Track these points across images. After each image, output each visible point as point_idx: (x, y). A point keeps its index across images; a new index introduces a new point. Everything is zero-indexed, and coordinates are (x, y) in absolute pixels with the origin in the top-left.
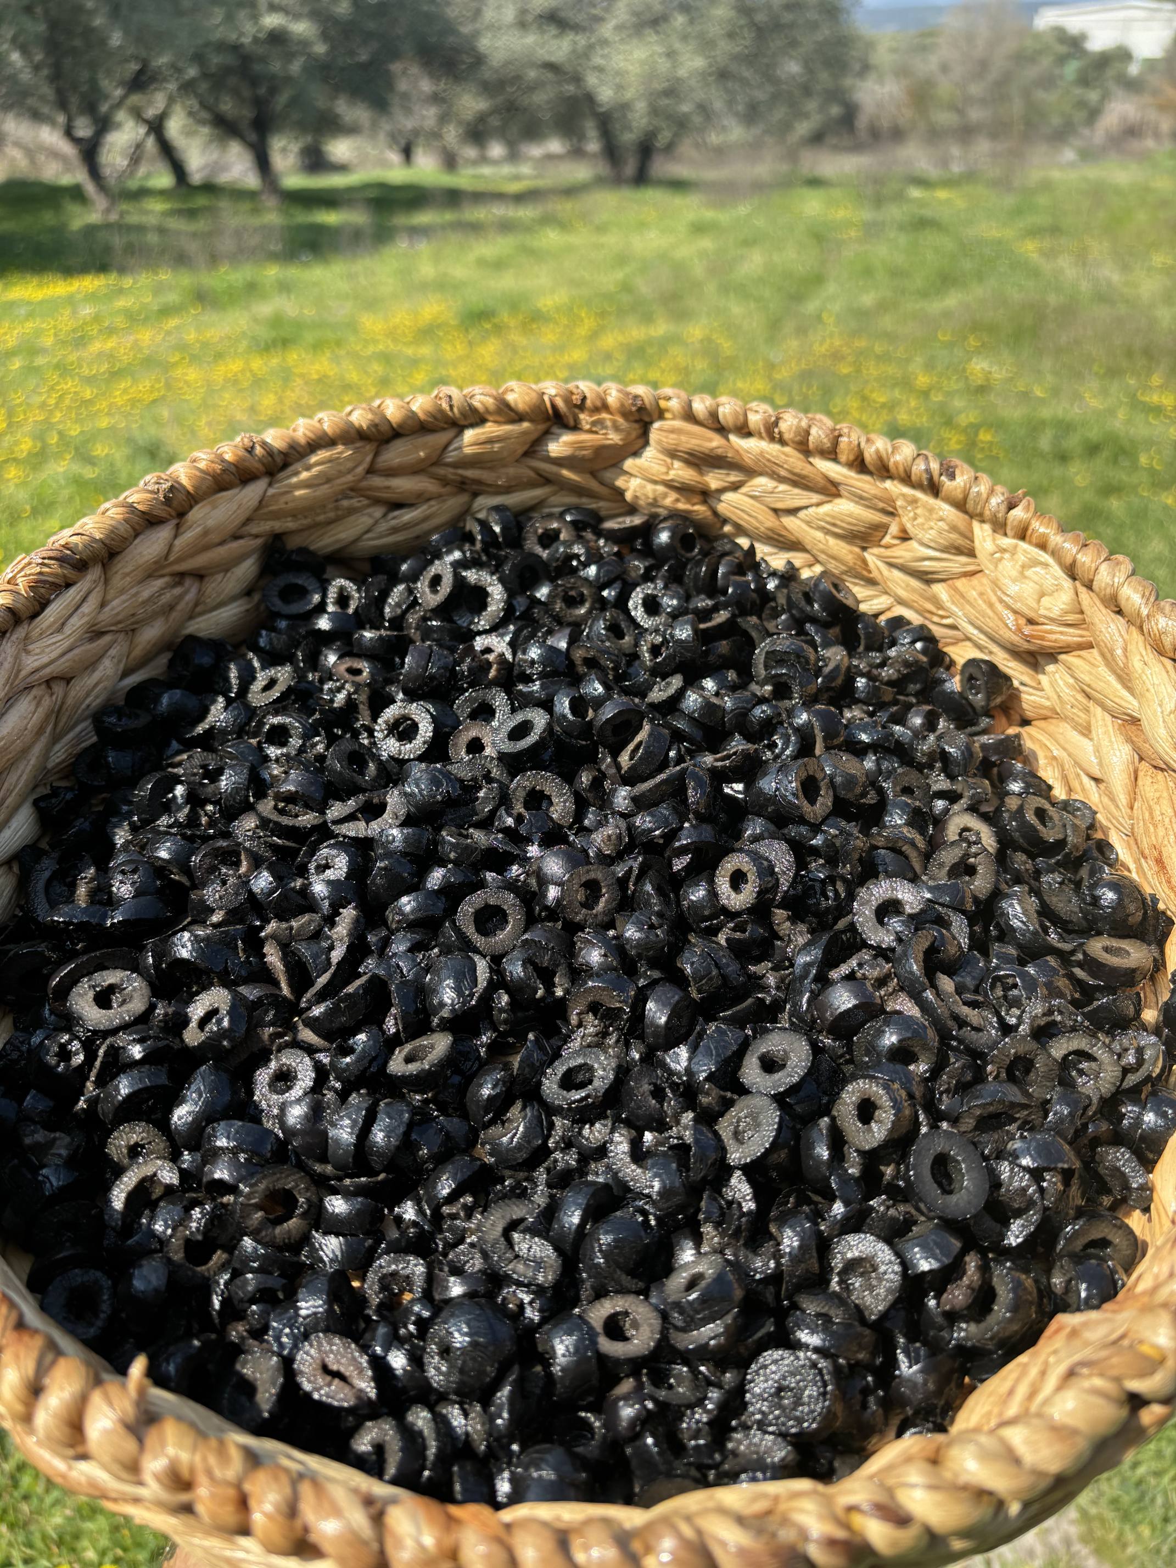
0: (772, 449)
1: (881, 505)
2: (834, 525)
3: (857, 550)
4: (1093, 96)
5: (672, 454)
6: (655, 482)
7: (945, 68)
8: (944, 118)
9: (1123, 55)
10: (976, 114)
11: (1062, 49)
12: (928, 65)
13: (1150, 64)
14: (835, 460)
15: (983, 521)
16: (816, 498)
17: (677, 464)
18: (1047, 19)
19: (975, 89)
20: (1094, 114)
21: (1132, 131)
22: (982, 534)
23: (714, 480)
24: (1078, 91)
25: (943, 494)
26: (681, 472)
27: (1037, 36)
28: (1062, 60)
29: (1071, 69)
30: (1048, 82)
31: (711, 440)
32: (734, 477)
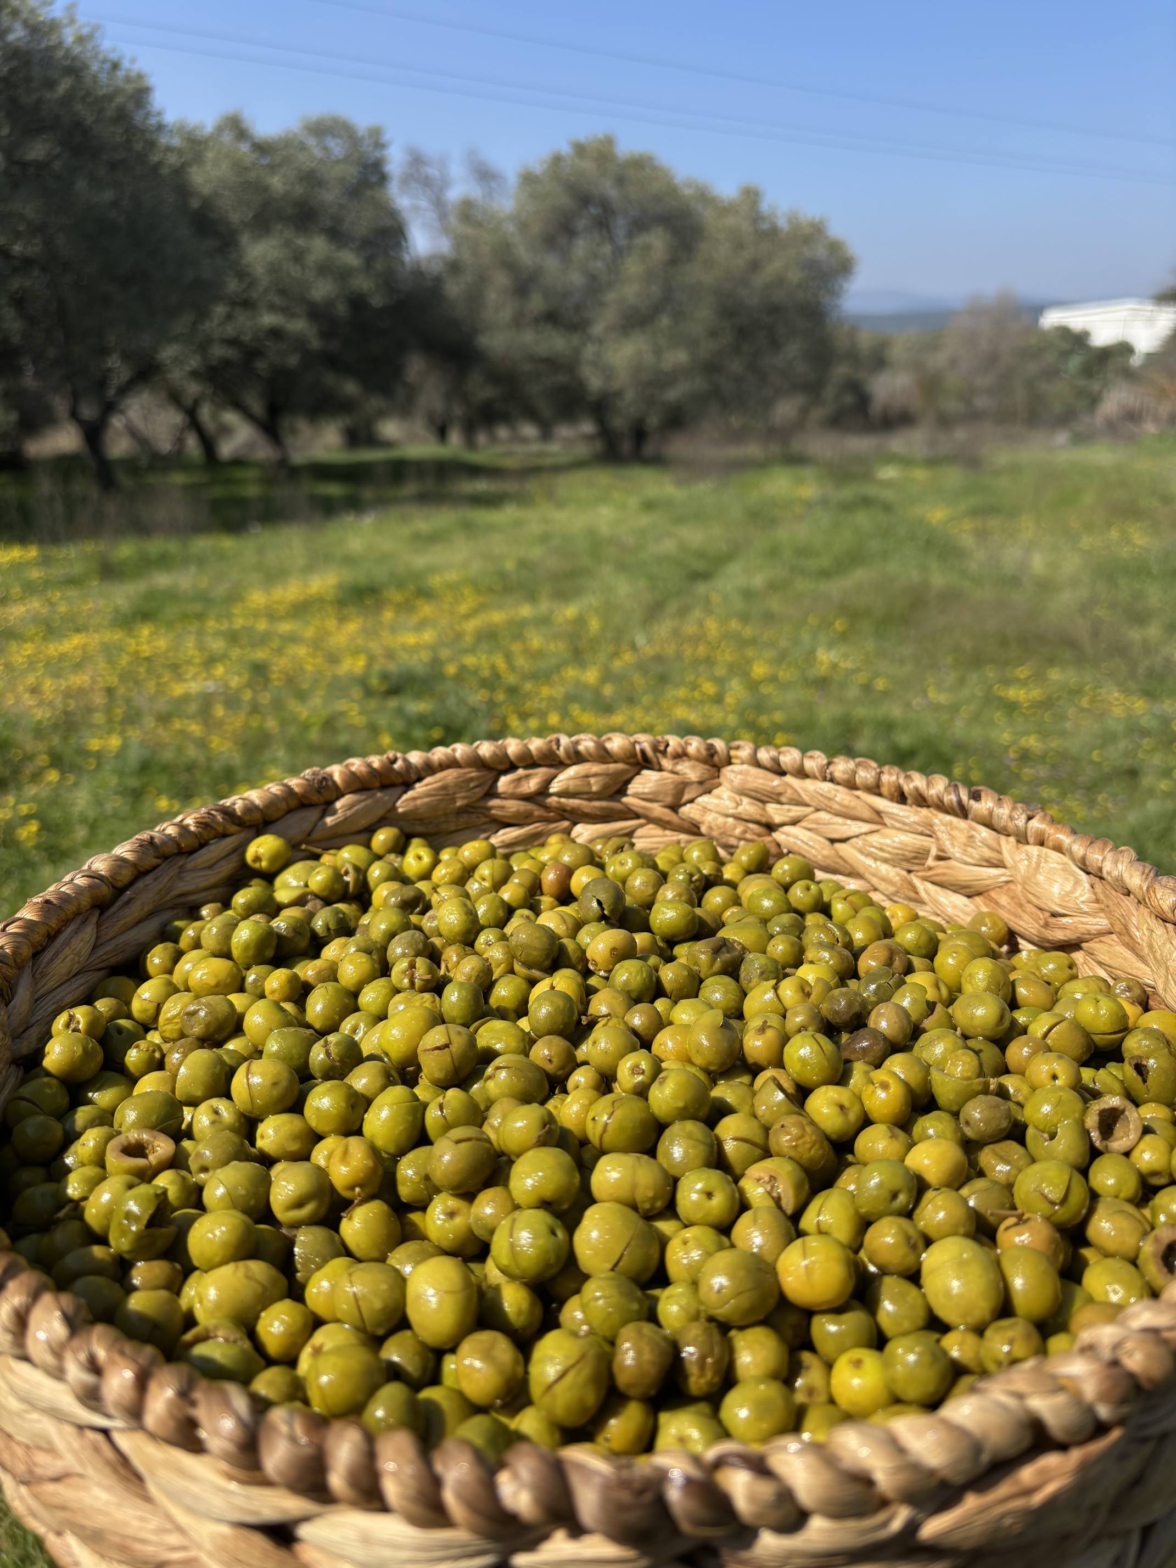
0: (827, 787)
1: (920, 829)
2: (881, 850)
3: (904, 873)
4: (1095, 386)
5: (743, 792)
6: (727, 816)
7: (953, 362)
8: (952, 406)
9: (1125, 349)
10: (982, 402)
11: (1065, 346)
12: (939, 360)
13: (1151, 358)
14: (880, 795)
15: (1008, 835)
16: (865, 827)
17: (746, 800)
18: (1052, 319)
19: (983, 381)
20: (1094, 401)
21: (1132, 416)
22: (1007, 845)
23: (775, 812)
24: (1081, 383)
25: (970, 816)
26: (748, 807)
27: (1043, 334)
28: (1065, 354)
29: (1075, 363)
30: (1052, 374)
31: (773, 781)
32: (796, 811)
